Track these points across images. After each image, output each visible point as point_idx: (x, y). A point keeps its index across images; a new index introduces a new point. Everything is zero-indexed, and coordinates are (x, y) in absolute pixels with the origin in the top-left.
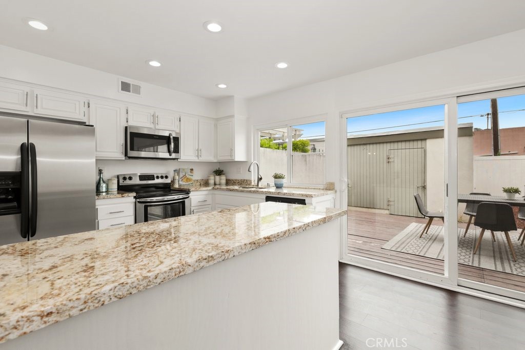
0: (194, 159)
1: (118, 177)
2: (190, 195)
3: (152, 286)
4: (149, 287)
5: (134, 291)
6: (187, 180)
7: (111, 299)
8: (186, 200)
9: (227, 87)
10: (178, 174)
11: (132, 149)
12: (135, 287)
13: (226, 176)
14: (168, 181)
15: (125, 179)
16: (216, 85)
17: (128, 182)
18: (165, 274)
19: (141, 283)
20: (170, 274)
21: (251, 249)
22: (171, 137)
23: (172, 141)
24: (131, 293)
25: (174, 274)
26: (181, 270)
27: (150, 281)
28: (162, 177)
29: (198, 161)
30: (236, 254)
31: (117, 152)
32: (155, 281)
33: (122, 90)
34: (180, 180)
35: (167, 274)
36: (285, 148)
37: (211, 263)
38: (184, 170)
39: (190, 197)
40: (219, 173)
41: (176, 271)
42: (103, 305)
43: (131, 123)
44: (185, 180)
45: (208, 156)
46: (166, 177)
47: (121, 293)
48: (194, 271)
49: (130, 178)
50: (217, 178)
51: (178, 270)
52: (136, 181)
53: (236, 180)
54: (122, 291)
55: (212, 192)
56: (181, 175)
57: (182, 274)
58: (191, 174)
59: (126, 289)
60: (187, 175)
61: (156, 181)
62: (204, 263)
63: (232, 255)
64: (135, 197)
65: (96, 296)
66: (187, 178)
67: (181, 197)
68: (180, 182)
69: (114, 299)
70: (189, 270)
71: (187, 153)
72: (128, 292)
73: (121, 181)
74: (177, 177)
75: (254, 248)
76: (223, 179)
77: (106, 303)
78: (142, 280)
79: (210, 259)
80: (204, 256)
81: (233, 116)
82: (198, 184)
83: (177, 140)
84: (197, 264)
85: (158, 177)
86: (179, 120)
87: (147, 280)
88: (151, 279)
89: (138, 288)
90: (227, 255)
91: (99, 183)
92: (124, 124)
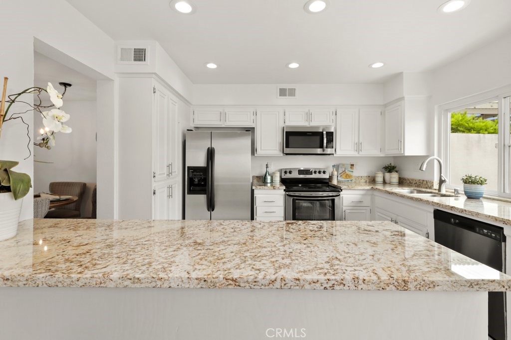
0: (352, 153)
1: (280, 171)
2: (341, 193)
3: (74, 286)
4: (72, 286)
5: (60, 285)
6: (346, 176)
7: (43, 284)
8: (336, 199)
9: (384, 65)
10: (337, 170)
11: (287, 146)
12: (61, 282)
13: (399, 175)
14: (326, 176)
15: (286, 172)
16: (369, 66)
17: (288, 176)
18: (86, 280)
19: (65, 280)
20: (91, 281)
21: (199, 286)
22: (325, 133)
23: (325, 136)
24: (57, 286)
25: (95, 283)
26: (103, 282)
27: (72, 281)
28: (320, 172)
29: (358, 155)
30: (173, 285)
31: (276, 150)
32: (77, 283)
33: (280, 95)
34: (339, 176)
35: (88, 281)
37: (138, 285)
38: (343, 165)
39: (341, 196)
40: (390, 169)
41: (96, 281)
42: (38, 286)
43: (288, 123)
44: (344, 176)
45: (373, 151)
46: (324, 172)
47: (50, 283)
48: (116, 287)
49: (290, 172)
50: (387, 175)
51: (99, 280)
52: (295, 175)
53: (413, 180)
54: (51, 281)
55: (370, 192)
56: (340, 171)
57: (102, 285)
58: (351, 170)
59: (54, 281)
60: (346, 171)
61: (313, 176)
62: (128, 283)
63: (166, 285)
64: (285, 190)
65: (34, 278)
66: (347, 174)
67: (331, 195)
68: (339, 178)
69: (45, 285)
70: (111, 285)
71: (343, 148)
72: (55, 284)
73: (283, 174)
74: (335, 173)
75: (204, 286)
76: (394, 177)
77: (40, 286)
78: (67, 278)
79: (136, 281)
80: (131, 276)
81: (402, 98)
82: (363, 181)
83: (330, 135)
84: (120, 281)
85: (315, 172)
86: (334, 114)
87: (71, 280)
88: (74, 280)
89: (63, 284)
90: (159, 283)
91: (266, 175)
92: (282, 125)
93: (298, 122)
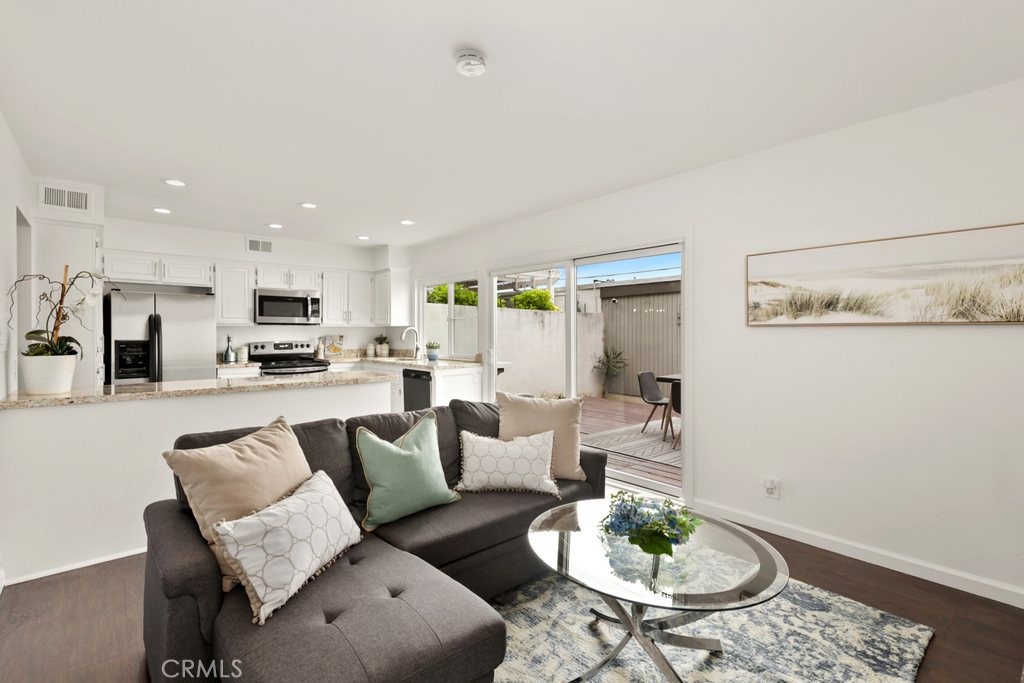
0: (341, 323)
1: (249, 346)
2: (329, 367)
6: (334, 350)
10: (324, 343)
11: (261, 314)
13: (389, 346)
14: (311, 350)
15: (256, 347)
17: (260, 352)
22: (309, 299)
23: (309, 303)
28: (302, 346)
29: (347, 326)
31: (244, 318)
33: (250, 249)
34: (326, 349)
36: (444, 300)
38: (331, 336)
39: (330, 369)
40: (381, 340)
43: (261, 285)
44: (332, 349)
45: (363, 321)
46: (308, 346)
49: (263, 347)
50: (379, 347)
52: (270, 350)
53: (398, 349)
55: (360, 365)
56: (328, 344)
58: (340, 343)
60: (334, 343)
61: (294, 351)
64: (261, 368)
66: (336, 348)
67: (316, 369)
68: (326, 352)
71: (331, 317)
73: (252, 349)
74: (322, 346)
76: (385, 348)
81: (388, 270)
82: (354, 354)
83: (316, 302)
85: (297, 346)
86: (321, 277)
91: (227, 351)
92: (254, 287)
93: (275, 284)
